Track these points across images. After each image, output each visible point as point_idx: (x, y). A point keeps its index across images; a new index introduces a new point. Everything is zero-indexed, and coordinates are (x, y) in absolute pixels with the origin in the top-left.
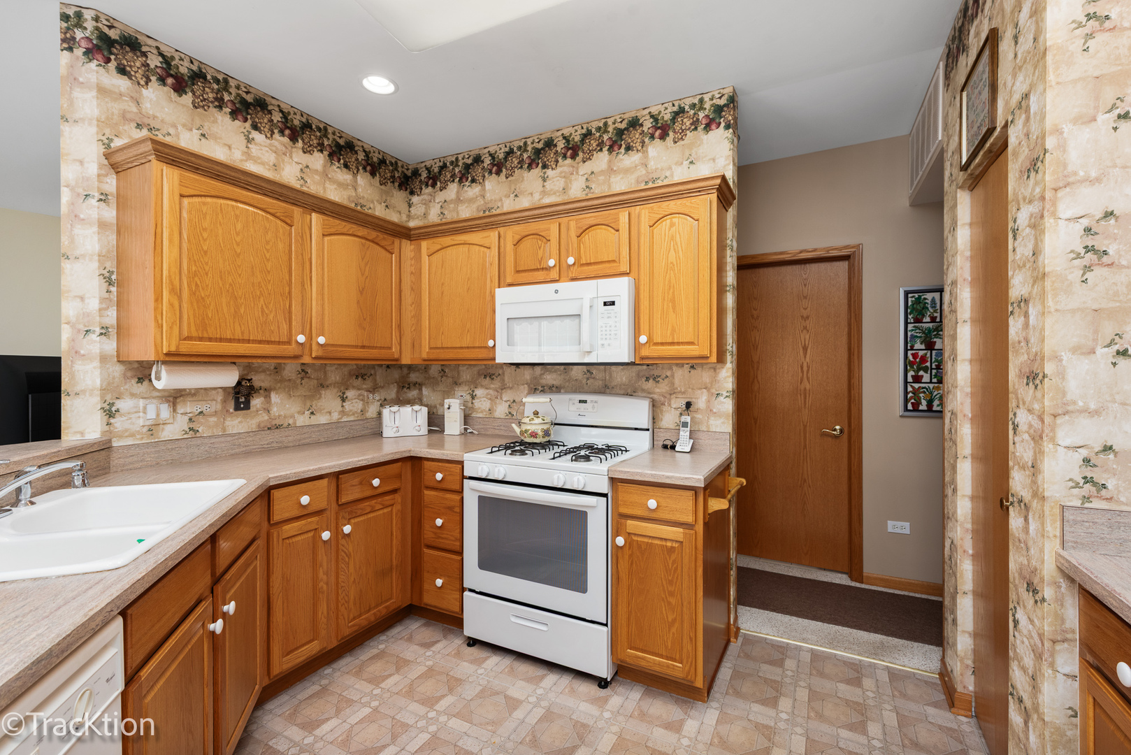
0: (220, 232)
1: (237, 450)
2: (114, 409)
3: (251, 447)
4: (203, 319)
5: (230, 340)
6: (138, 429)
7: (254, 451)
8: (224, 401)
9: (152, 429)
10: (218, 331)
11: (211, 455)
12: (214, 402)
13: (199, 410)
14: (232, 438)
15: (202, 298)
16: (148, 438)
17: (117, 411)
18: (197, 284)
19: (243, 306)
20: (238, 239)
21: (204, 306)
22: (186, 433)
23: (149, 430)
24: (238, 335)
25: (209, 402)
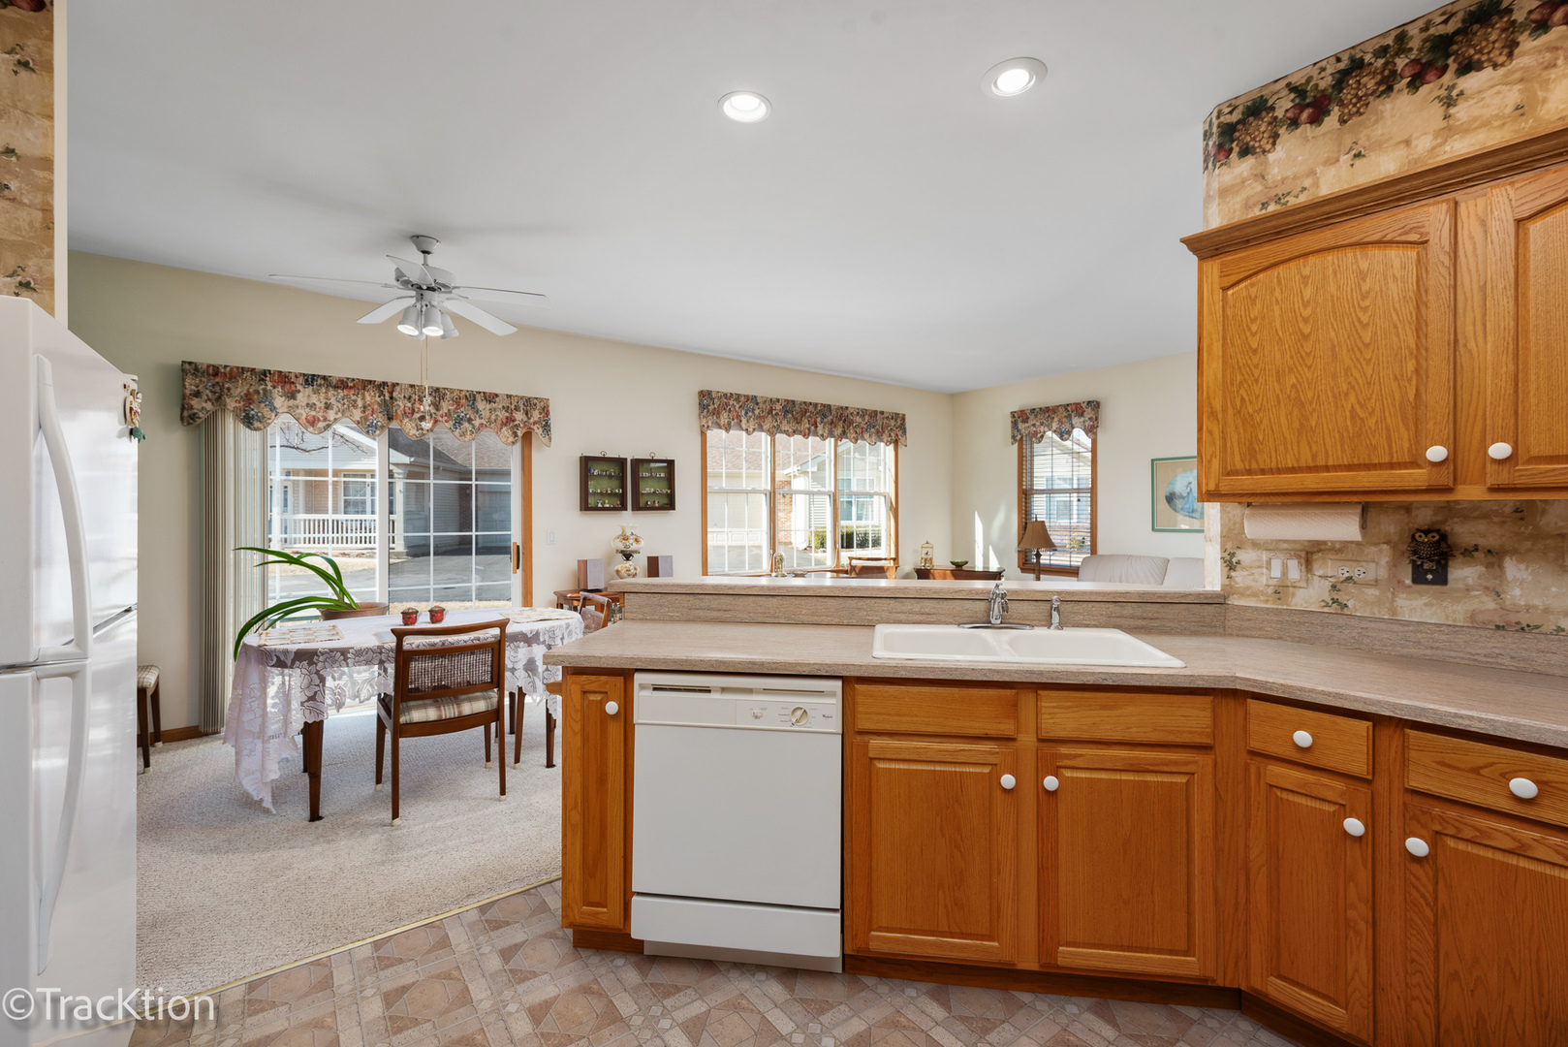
0: (1277, 313)
1: (1414, 651)
2: (1234, 560)
3: (1447, 653)
4: (1251, 443)
5: (1293, 470)
6: (1261, 589)
7: (1451, 660)
8: (1394, 565)
9: (1281, 591)
10: (1274, 456)
11: (1363, 647)
12: (1373, 565)
13: (1347, 575)
14: (1402, 628)
15: (1251, 416)
16: (1274, 603)
17: (1238, 563)
18: (1242, 399)
19: (1315, 415)
20: (1307, 312)
21: (1252, 426)
22: (1327, 605)
23: (1275, 592)
24: (1306, 459)
25: (1364, 564)
